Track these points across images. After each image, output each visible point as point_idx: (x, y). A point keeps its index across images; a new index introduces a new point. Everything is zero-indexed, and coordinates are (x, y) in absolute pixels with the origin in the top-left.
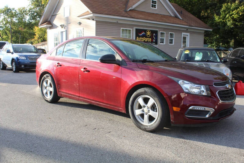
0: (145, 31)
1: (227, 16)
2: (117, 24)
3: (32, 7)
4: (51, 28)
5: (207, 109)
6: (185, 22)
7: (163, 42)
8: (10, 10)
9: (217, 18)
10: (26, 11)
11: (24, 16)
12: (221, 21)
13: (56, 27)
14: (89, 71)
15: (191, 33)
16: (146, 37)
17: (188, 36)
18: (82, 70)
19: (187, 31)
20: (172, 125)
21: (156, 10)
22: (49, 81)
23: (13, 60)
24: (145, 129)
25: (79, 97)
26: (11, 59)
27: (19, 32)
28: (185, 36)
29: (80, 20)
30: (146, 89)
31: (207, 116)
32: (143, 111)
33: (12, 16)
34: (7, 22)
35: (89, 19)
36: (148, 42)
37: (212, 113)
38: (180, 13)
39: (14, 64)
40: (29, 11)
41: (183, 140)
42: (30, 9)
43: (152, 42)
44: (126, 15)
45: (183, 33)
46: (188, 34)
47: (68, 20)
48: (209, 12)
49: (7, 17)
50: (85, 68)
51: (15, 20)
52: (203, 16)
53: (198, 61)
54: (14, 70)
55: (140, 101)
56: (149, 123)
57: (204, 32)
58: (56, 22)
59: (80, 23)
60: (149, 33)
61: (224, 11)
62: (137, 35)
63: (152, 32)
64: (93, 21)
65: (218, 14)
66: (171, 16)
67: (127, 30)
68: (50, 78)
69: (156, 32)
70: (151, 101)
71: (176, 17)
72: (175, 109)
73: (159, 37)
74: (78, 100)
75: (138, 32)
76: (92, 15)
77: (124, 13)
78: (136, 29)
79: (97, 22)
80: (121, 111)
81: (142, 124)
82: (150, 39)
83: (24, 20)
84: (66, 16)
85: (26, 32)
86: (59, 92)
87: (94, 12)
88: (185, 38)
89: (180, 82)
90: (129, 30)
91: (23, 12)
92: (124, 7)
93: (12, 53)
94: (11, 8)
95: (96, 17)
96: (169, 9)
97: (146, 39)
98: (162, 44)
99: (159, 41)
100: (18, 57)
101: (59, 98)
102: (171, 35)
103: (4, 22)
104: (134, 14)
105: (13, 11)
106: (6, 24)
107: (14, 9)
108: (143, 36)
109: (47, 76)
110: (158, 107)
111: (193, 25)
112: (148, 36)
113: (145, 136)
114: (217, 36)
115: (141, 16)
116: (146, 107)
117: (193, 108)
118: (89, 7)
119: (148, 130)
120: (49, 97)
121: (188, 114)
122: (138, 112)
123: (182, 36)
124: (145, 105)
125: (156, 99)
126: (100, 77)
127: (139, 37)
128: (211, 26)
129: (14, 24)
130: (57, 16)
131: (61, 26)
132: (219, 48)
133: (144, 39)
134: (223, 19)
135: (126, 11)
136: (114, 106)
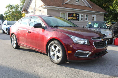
0: (73, 14)
1: (116, 6)
2: (58, 10)
3: (22, 4)
4: (27, 13)
5: (87, 52)
6: (94, 9)
7: (82, 20)
8: (11, 5)
9: (111, 7)
10: (19, 6)
11: (18, 8)
12: (113, 9)
13: (29, 13)
14: (30, 32)
15: (97, 15)
16: (73, 17)
17: (95, 16)
18: (28, 32)
19: (95, 14)
20: (68, 61)
21: (79, 3)
22: (15, 38)
23: (7, 28)
24: (55, 62)
25: (27, 46)
26: (6, 28)
27: (15, 16)
28: (94, 16)
29: (39, 9)
30: (55, 41)
31: (87, 56)
32: (54, 53)
33: (12, 8)
34: (10, 11)
35: (44, 8)
36: (74, 19)
37: (90, 54)
38: (92, 5)
39: (7, 30)
40: (20, 6)
41: (74, 69)
42: (21, 5)
43: (76, 19)
44: (63, 6)
45: (93, 15)
46: (95, 15)
47: (35, 9)
48: (107, 4)
49: (10, 9)
50: (28, 31)
51: (13, 10)
52: (104, 6)
53: (95, 28)
54: (7, 33)
55: (53, 47)
56: (57, 59)
57: (104, 14)
58: (29, 10)
59: (40, 11)
60: (75, 15)
61: (115, 4)
62: (69, 16)
63: (77, 14)
64: (46, 9)
65: (112, 5)
66: (86, 6)
67: (63, 14)
68: (15, 36)
69: (79, 15)
70: (58, 48)
71: (89, 7)
72: (69, 52)
73: (80, 17)
74: (26, 47)
75: (69, 14)
76: (45, 6)
77: (62, 5)
78: (68, 13)
79: (48, 10)
80: (44, 53)
81: (54, 60)
82: (76, 18)
83: (18, 10)
84: (34, 7)
85: (19, 16)
86: (19, 43)
87: (46, 5)
88: (93, 17)
89: (72, 37)
90: (65, 14)
91: (17, 6)
92: (62, 2)
93: (7, 25)
94: (12, 5)
95: (47, 7)
96: (86, 3)
97: (74, 18)
98: (81, 20)
99: (80, 19)
100: (9, 27)
101: (20, 46)
102: (87, 16)
103: (9, 11)
104: (67, 6)
105: (13, 6)
106: (9, 12)
107: (13, 5)
108: (72, 17)
109: (14, 36)
110: (61, 51)
111: (97, 11)
112: (74, 16)
113: (54, 66)
114: (111, 16)
115: (71, 7)
116: (56, 51)
117: (79, 51)
118: (44, 3)
119: (56, 63)
120: (15, 46)
121: (76, 55)
122: (52, 53)
123: (92, 16)
124: (55, 50)
125: (60, 46)
126: (35, 35)
127: (70, 17)
128: (108, 11)
129: (13, 12)
130: (30, 7)
131: (31, 12)
132: (112, 22)
133: (72, 18)
134: (114, 8)
135: (63, 4)
136: (41, 50)
